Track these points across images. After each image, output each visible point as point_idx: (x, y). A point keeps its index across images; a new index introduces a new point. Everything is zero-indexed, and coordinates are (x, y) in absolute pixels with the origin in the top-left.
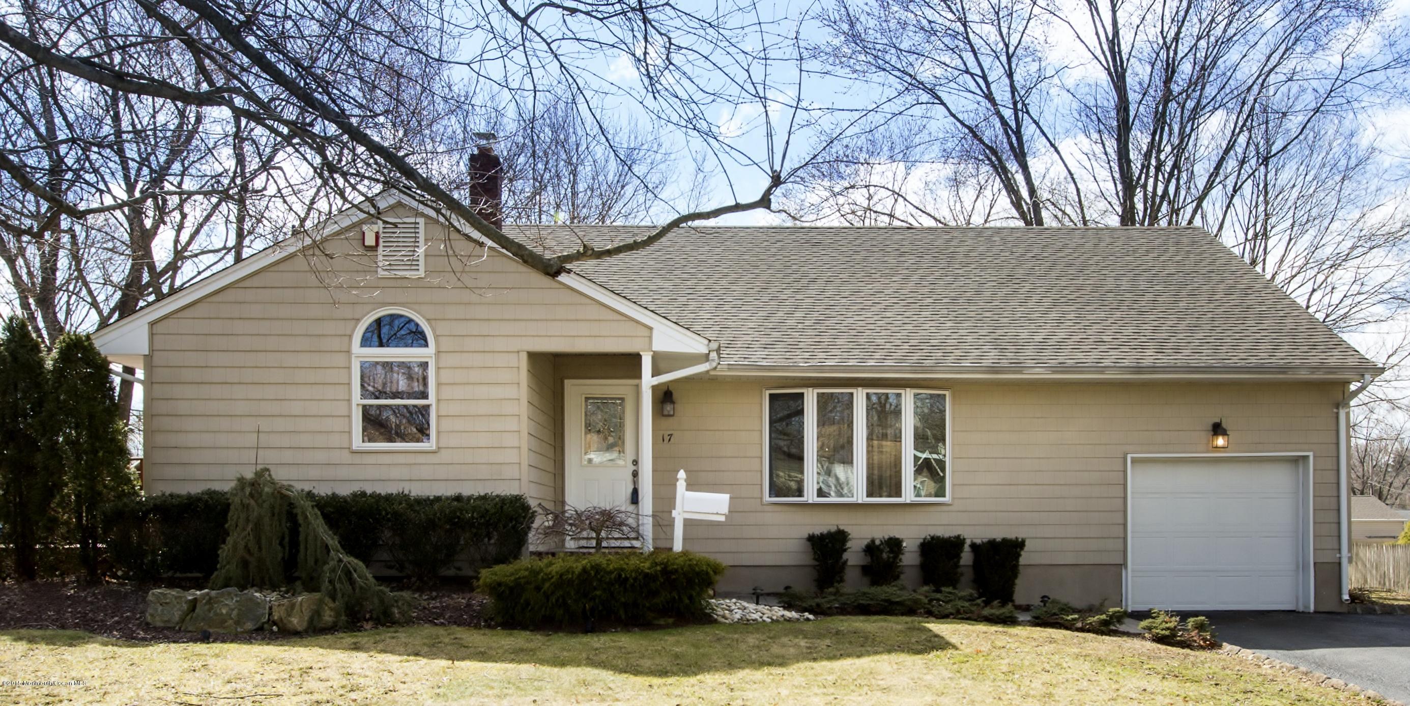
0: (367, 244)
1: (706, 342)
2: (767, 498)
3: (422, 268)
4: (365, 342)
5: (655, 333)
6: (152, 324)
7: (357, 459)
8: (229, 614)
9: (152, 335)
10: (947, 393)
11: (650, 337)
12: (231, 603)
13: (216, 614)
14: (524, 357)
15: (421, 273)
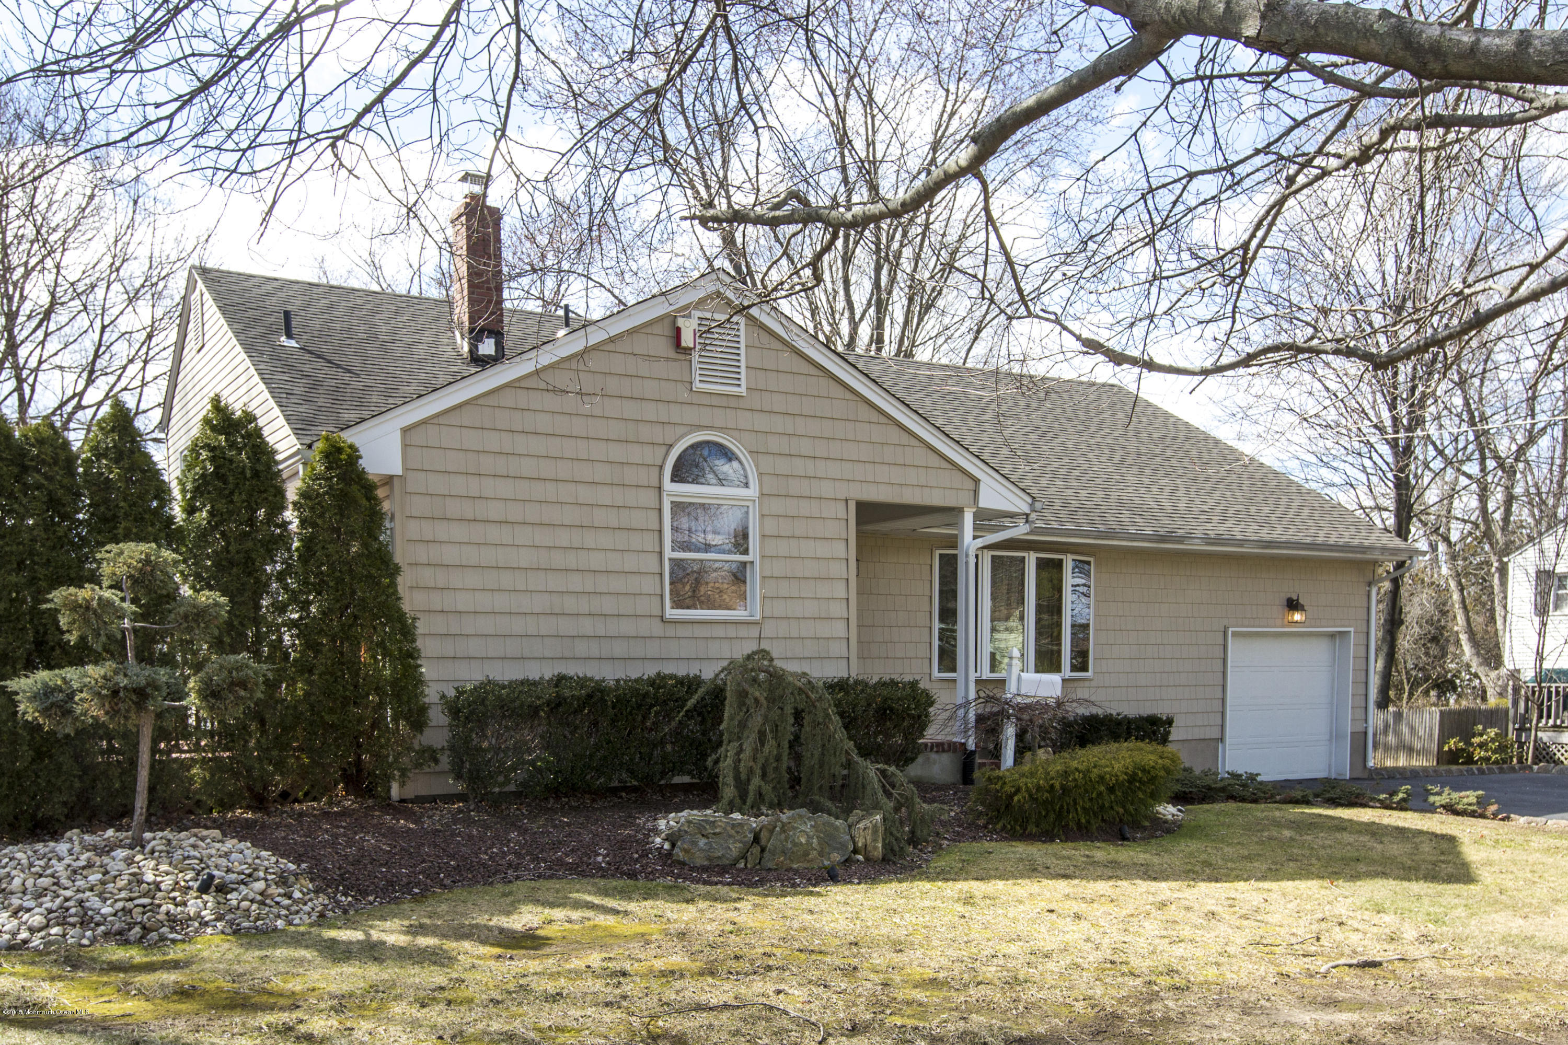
0: (683, 344)
1: (1029, 500)
2: (936, 674)
3: (743, 382)
4: (677, 477)
5: (983, 488)
6: (406, 431)
7: (670, 631)
8: (809, 843)
9: (405, 446)
10: (1091, 559)
11: (976, 492)
12: (808, 827)
13: (795, 844)
14: (852, 506)
15: (742, 390)
